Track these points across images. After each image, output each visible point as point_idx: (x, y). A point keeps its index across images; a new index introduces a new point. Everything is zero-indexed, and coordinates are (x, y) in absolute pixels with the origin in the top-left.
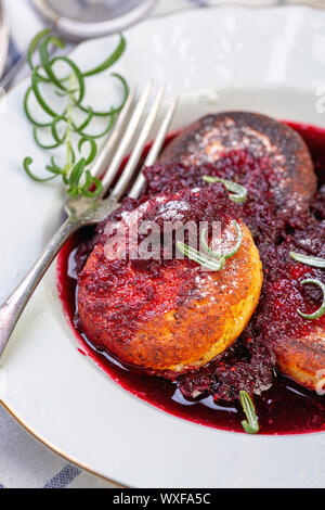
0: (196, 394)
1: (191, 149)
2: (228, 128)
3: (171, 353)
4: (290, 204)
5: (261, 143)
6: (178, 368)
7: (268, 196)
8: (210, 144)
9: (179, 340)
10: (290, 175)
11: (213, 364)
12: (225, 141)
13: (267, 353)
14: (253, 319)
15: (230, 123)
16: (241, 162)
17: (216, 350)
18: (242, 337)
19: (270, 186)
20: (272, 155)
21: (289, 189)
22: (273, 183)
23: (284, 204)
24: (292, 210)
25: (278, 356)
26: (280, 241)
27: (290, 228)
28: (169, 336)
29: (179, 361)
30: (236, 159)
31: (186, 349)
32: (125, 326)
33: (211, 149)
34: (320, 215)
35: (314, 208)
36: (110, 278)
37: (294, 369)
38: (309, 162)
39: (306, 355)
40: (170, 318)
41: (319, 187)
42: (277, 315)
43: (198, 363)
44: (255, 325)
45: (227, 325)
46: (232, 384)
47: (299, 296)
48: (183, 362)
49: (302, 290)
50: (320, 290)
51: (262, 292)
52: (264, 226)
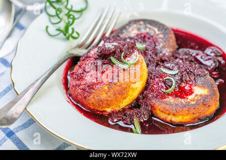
0: (115, 120)
1: (124, 31)
2: (140, 25)
3: (105, 102)
4: (163, 52)
5: (154, 30)
6: (109, 110)
7: (154, 49)
8: (132, 30)
9: (109, 97)
10: (165, 41)
11: (124, 109)
12: (139, 29)
13: (147, 106)
14: (142, 93)
15: (142, 23)
16: (145, 37)
17: (125, 103)
18: (137, 99)
19: (155, 45)
20: (158, 35)
21: (164, 47)
22: (157, 44)
23: (161, 52)
24: (164, 55)
25: (152, 107)
26: (157, 65)
27: (163, 61)
28: (105, 95)
29: (108, 106)
30: (143, 36)
31: (112, 101)
32: (87, 92)
33: (133, 32)
34: (176, 58)
35: (174, 56)
36: (83, 73)
37: (158, 112)
38: (174, 38)
39: (163, 105)
40: (106, 88)
41: (178, 49)
42: (153, 91)
43: (117, 109)
44: (143, 94)
45: (130, 93)
46: (131, 116)
47: (163, 84)
48: (111, 107)
49: (164, 82)
50: (172, 81)
51: (147, 83)
52: (151, 59)
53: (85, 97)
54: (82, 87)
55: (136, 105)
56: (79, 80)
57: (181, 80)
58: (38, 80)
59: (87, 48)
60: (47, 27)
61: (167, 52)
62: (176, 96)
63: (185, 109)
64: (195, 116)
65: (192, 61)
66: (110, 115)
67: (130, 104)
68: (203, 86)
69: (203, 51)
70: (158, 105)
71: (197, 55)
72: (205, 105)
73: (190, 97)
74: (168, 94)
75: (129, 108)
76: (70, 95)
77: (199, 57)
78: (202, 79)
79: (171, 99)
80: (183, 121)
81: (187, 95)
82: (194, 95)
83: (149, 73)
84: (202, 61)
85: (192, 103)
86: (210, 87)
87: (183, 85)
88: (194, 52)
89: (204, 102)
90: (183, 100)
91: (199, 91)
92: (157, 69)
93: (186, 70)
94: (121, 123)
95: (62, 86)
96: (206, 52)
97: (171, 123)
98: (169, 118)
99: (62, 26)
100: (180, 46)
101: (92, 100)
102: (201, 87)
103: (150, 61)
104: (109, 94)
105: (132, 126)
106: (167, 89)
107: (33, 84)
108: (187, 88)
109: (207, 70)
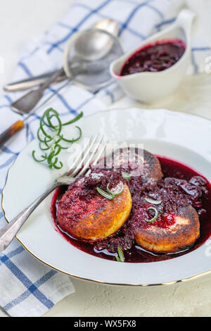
0: (100, 248)
3: (91, 231)
4: (148, 182)
6: (94, 238)
7: (140, 178)
9: (95, 226)
10: (150, 171)
11: (109, 238)
13: (131, 235)
14: (126, 222)
17: (110, 232)
18: (122, 228)
21: (149, 177)
23: (146, 182)
24: (149, 184)
25: (135, 236)
26: (142, 195)
27: (148, 191)
28: (91, 224)
29: (94, 234)
31: (97, 230)
32: (74, 221)
34: (161, 187)
35: (159, 185)
36: (70, 203)
37: (141, 241)
38: (159, 167)
39: (146, 235)
40: (92, 218)
41: (163, 178)
42: (136, 221)
43: (103, 237)
44: (127, 224)
45: (115, 222)
46: (115, 245)
47: (146, 215)
48: (96, 236)
49: (148, 212)
50: (154, 211)
51: (132, 212)
52: (136, 189)
53: (72, 226)
54: (69, 216)
55: (120, 233)
56: (66, 209)
57: (164, 210)
58: (27, 209)
59: (75, 177)
60: (34, 152)
61: (152, 181)
62: (159, 226)
63: (166, 239)
64: (175, 245)
65: (177, 191)
66: (96, 243)
67: (115, 233)
68: (184, 217)
69: (188, 180)
70: (141, 234)
71: (182, 184)
72: (185, 235)
73: (172, 227)
74: (151, 224)
75: (114, 237)
76: (58, 223)
77: (183, 187)
78: (184, 209)
79: (153, 229)
80: (165, 250)
81: (169, 225)
82: (175, 224)
83: (133, 203)
84: (186, 190)
85: (174, 233)
86: (191, 217)
87: (166, 215)
88: (179, 182)
89: (184, 231)
90: (164, 230)
91: (181, 221)
92: (142, 198)
93: (169, 200)
94: (106, 252)
95: (50, 215)
96: (191, 181)
97: (153, 251)
98: (151, 247)
99: (49, 152)
100: (166, 175)
101: (78, 228)
102: (182, 217)
103: (135, 190)
104: (95, 223)
105: (116, 255)
106: (150, 219)
107: (22, 213)
108: (169, 217)
109: (190, 199)
